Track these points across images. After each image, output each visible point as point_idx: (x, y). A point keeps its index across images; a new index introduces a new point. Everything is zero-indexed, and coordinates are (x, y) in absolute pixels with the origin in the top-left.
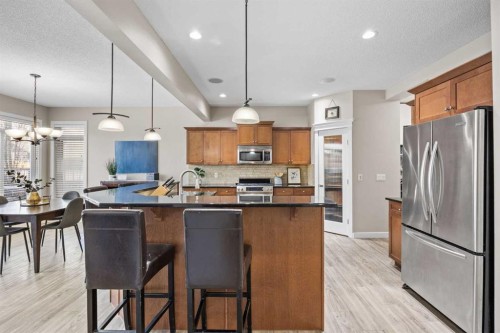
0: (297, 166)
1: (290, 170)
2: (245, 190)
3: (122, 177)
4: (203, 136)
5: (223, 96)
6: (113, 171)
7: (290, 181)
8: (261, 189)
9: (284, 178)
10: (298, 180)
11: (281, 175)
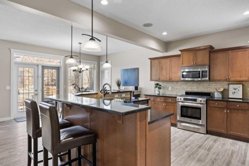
0: (239, 82)
1: (231, 87)
2: (182, 100)
3: (122, 88)
4: (160, 63)
5: (165, 33)
6: (119, 85)
7: (231, 96)
8: (195, 100)
9: (225, 93)
10: (239, 95)
11: (222, 90)
